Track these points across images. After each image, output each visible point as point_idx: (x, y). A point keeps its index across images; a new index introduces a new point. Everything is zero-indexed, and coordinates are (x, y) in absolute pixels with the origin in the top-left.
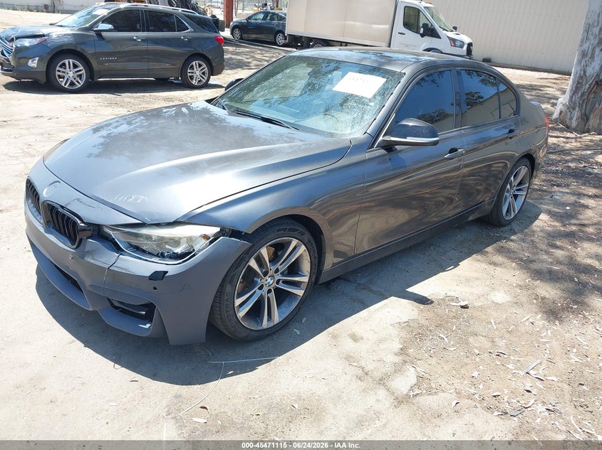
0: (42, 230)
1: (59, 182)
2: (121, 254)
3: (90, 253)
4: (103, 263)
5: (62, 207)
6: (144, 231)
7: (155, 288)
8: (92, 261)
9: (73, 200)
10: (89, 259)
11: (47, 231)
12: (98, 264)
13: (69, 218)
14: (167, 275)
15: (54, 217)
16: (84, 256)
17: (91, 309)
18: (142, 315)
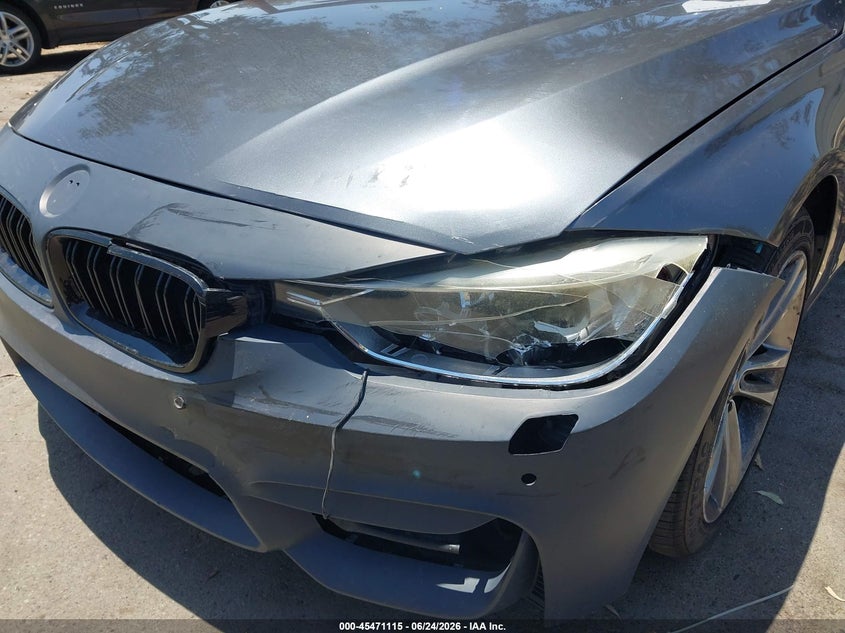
0: (55, 325)
1: (85, 168)
2: (370, 373)
3: (256, 381)
4: (311, 410)
5: (119, 241)
6: (454, 283)
7: (528, 478)
8: (265, 409)
9: (156, 212)
10: (251, 403)
11: (73, 326)
12: (291, 415)
13: (151, 273)
14: (577, 427)
15: (93, 276)
16: (233, 394)
17: (262, 548)
18: (451, 554)
